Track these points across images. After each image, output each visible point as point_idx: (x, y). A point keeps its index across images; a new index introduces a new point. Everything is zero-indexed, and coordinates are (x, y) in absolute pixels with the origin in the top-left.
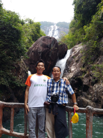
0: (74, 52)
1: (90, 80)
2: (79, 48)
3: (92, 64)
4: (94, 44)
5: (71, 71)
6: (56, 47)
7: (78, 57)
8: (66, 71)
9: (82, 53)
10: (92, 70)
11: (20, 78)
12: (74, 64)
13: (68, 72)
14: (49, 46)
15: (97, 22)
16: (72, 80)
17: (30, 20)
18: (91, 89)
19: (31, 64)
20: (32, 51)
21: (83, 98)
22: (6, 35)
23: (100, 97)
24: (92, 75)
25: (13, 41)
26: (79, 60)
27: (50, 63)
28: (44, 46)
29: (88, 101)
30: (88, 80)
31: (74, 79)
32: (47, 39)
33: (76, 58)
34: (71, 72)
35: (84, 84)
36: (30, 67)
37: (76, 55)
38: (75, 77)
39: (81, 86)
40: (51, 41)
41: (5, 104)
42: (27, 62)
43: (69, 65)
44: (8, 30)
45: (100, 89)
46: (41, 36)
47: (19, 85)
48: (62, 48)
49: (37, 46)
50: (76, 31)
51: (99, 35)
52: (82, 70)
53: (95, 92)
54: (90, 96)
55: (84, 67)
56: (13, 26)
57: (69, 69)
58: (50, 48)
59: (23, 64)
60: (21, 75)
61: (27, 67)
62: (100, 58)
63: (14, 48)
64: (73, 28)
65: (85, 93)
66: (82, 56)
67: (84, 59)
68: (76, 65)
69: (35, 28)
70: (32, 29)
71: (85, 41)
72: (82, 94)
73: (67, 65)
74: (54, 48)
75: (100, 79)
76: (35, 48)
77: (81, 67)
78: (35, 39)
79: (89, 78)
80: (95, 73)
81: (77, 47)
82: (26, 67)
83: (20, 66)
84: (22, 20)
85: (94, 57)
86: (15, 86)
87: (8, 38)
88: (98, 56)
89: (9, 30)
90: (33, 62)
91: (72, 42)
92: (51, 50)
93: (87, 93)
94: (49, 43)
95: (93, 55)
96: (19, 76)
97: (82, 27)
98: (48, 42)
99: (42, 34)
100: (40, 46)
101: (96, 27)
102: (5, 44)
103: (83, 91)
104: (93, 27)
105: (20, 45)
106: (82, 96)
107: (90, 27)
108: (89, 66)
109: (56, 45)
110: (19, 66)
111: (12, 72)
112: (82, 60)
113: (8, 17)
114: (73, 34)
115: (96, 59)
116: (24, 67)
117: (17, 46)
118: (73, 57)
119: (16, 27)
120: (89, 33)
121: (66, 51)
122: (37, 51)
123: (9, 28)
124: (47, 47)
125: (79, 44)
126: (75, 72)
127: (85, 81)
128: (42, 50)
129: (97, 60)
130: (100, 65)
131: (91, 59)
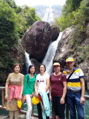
3: (79, 46)
9: (71, 36)
11: (18, 59)
12: (64, 46)
17: (26, 6)
20: (28, 35)
22: (2, 26)
25: (8, 31)
27: (44, 45)
38: (65, 57)
40: (44, 25)
48: (55, 31)
49: (32, 30)
50: (68, 14)
57: (60, 50)
62: (86, 41)
64: (65, 12)
75: (85, 59)
78: (31, 23)
79: (76, 58)
81: (68, 30)
82: (23, 49)
94: (43, 28)
95: (80, 38)
108: (76, 48)
111: (10, 55)
123: (4, 20)
124: (41, 31)
126: (64, 52)
129: (83, 42)
131: (78, 42)
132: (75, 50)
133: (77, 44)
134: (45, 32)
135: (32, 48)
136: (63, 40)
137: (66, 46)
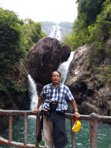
0: (78, 54)
1: (95, 84)
2: (83, 49)
3: (97, 67)
4: (99, 45)
5: (74, 74)
6: (58, 49)
7: (82, 60)
8: (69, 74)
9: (86, 55)
10: (97, 74)
11: (20, 82)
12: (78, 67)
13: (72, 76)
14: (51, 48)
15: (102, 22)
16: (75, 84)
17: (30, 20)
18: (96, 94)
19: (32, 67)
20: (32, 53)
21: (88, 104)
22: (3, 36)
23: (106, 102)
24: (97, 78)
25: (11, 43)
26: (83, 63)
27: (52, 67)
28: (46, 48)
29: (93, 106)
30: (93, 84)
31: (78, 83)
32: (48, 40)
33: (80, 61)
34: (74, 76)
35: (89, 88)
36: (30, 70)
37: (80, 58)
38: (79, 81)
39: (85, 90)
40: (53, 42)
41: (3, 112)
42: (27, 66)
43: (72, 68)
44: (5, 31)
45: (105, 94)
46: (42, 37)
47: (18, 91)
48: (65, 50)
49: (38, 48)
50: (80, 31)
51: (105, 36)
52: (87, 73)
53: (100, 97)
54: (95, 101)
55: (88, 70)
56: (11, 27)
57: (72, 72)
58: (52, 50)
59: (23, 67)
60: (20, 79)
61: (27, 71)
62: (105, 61)
63: (12, 50)
64: (77, 29)
65: (90, 98)
66: (87, 58)
67: (88, 62)
68: (80, 68)
69: (36, 28)
70: (32, 30)
71: (89, 43)
72: (86, 100)
73: (70, 68)
74: (56, 50)
75: (106, 83)
76: (36, 50)
77: (85, 70)
78: (35, 40)
79: (94, 82)
80: (100, 77)
81: (81, 49)
82: (25, 70)
83: (20, 70)
84: (22, 20)
85: (100, 59)
86: (14, 91)
87: (5, 39)
88: (103, 59)
89: (7, 31)
90: (33, 65)
91: (75, 43)
92: (52, 52)
93: (92, 98)
94: (51, 45)
95: (98, 58)
96: (18, 81)
97: (87, 27)
98: (49, 44)
99: (43, 35)
100: (40, 48)
101: (102, 27)
102: (3, 46)
103: (88, 96)
104: (98, 27)
105: (18, 47)
106: (87, 101)
107: (95, 28)
108: (93, 69)
109: (58, 46)
110: (18, 69)
111: (10, 76)
112: (87, 62)
113: (5, 17)
114: (77, 35)
115: (102, 61)
116: (24, 71)
117: (15, 48)
118: (77, 60)
119: (14, 28)
120: (94, 34)
121: (69, 53)
122: (38, 53)
123: (7, 29)
124: (49, 49)
125: (83, 45)
126: (79, 75)
127: (90, 86)
128: (43, 52)
129: (102, 63)
130: (105, 68)
131: (96, 62)
132: (93, 72)
133: (95, 65)
134: (54, 50)
135: (36, 70)
136: (76, 61)
137: (80, 67)
